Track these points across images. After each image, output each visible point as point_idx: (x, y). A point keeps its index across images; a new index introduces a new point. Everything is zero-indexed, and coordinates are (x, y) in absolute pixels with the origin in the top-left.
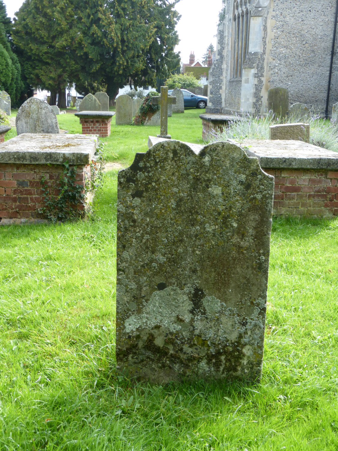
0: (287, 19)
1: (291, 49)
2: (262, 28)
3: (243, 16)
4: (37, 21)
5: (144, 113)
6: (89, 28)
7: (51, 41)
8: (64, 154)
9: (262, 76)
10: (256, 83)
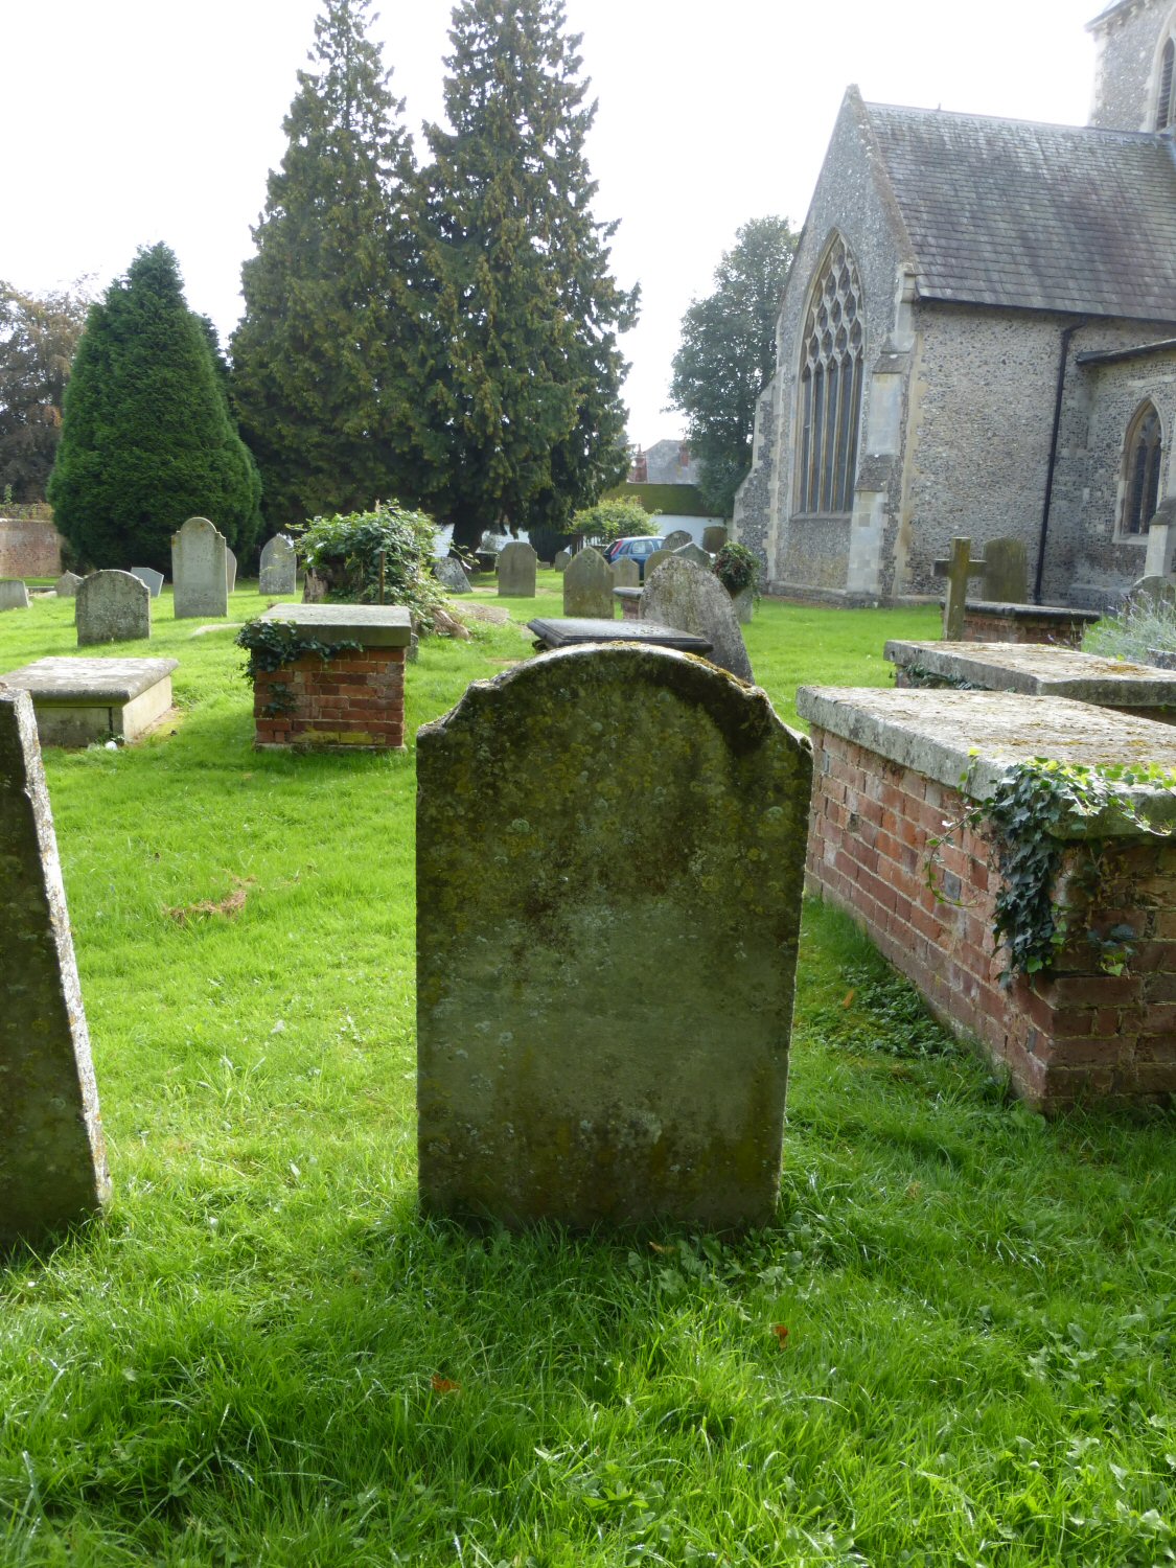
0: (954, 380)
1: (960, 449)
2: (900, 399)
3: (832, 370)
4: (296, 369)
6: (423, 390)
10: (886, 526)
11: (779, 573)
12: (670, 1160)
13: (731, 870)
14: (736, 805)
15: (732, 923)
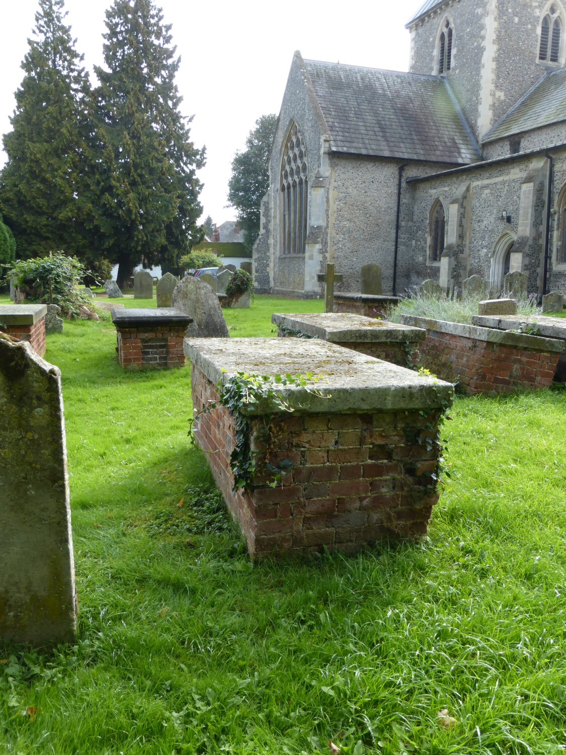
0: (350, 190)
1: (355, 222)
2: (325, 199)
3: (294, 186)
4: (32, 188)
5: (231, 294)
6: (99, 198)
7: (51, 211)
8: (403, 331)
9: (326, 251)
10: (321, 259)
11: (275, 283)
13: (17, 445)
14: (14, 408)
15: (23, 475)
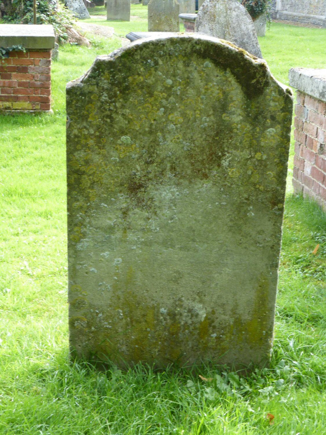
11: (283, 6)
12: (211, 331)
13: (246, 165)
14: (248, 127)
15: (246, 195)
